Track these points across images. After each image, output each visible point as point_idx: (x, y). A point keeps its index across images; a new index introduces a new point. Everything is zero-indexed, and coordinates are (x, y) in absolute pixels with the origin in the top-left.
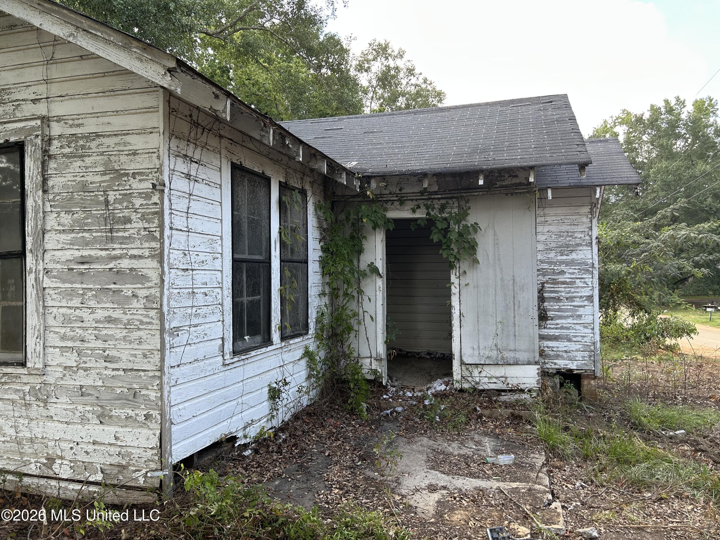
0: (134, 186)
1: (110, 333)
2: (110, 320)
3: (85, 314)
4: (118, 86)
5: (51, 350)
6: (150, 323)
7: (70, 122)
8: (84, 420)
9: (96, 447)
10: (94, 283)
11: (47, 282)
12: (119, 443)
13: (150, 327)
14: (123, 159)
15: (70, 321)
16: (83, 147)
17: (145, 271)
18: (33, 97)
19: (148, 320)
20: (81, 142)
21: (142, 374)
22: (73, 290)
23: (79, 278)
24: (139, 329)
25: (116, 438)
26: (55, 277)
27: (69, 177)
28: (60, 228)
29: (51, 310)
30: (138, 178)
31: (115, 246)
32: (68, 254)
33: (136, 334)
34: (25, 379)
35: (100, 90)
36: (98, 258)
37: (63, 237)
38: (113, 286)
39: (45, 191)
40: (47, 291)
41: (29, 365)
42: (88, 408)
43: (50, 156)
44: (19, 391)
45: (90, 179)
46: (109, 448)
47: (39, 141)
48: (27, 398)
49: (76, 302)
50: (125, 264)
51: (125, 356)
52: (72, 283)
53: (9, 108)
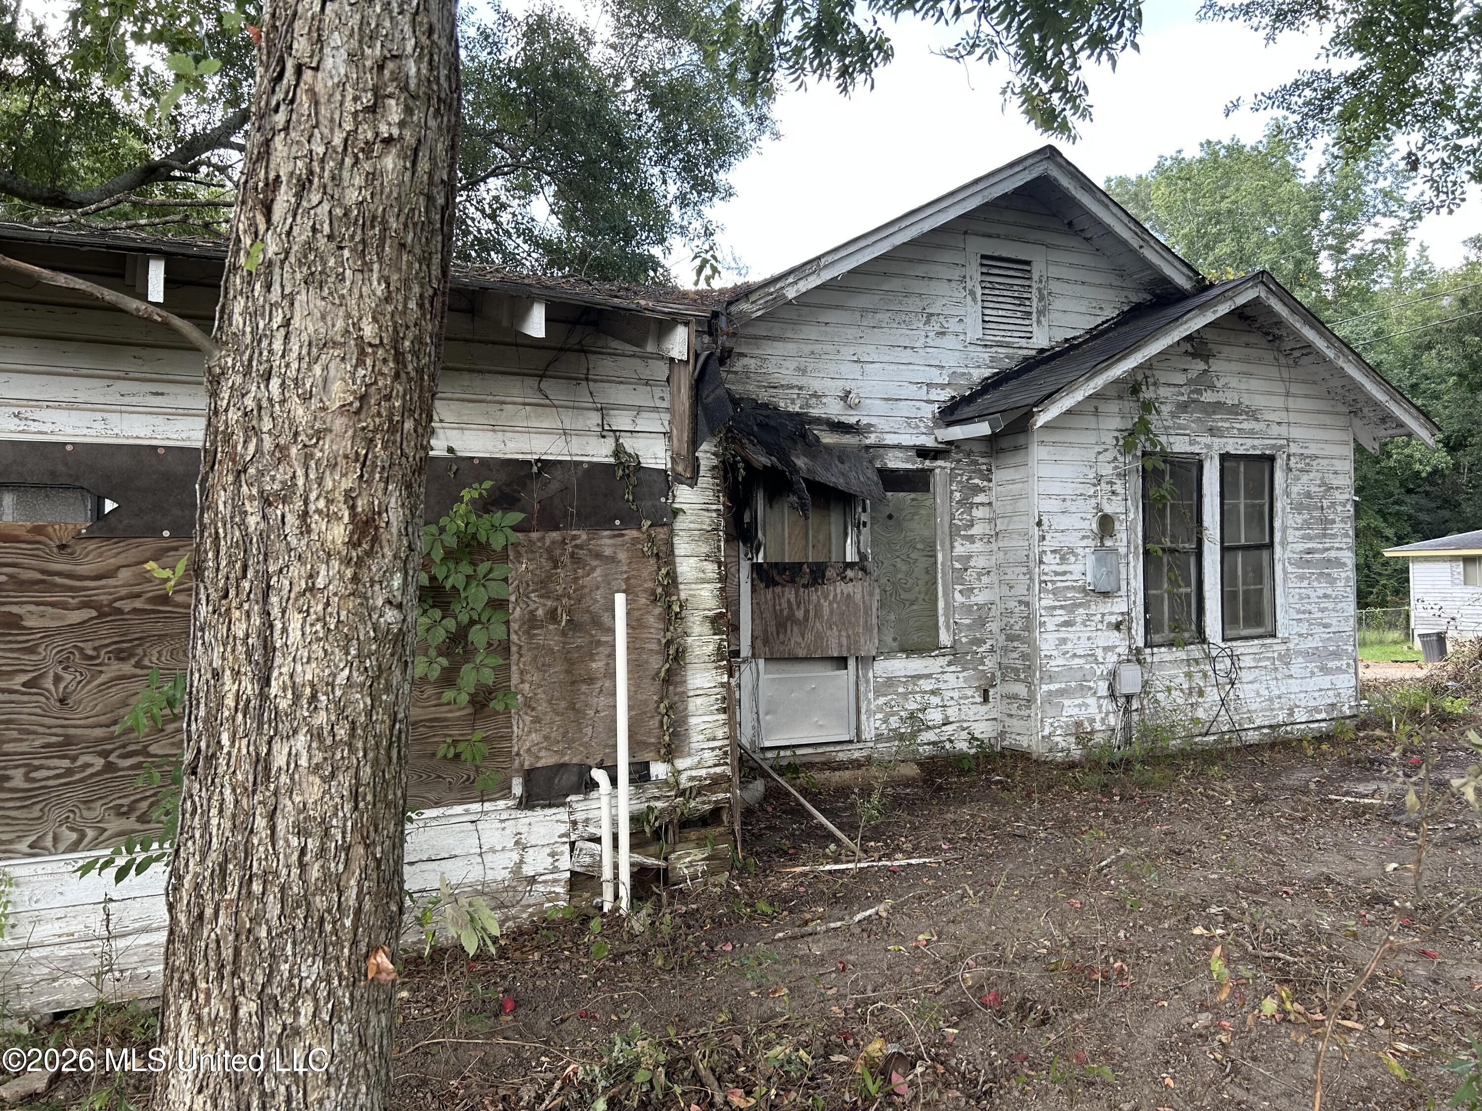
0: (1337, 496)
1: (1325, 606)
2: (1326, 596)
3: (1311, 592)
4: (1328, 422)
5: (1291, 622)
6: (1348, 597)
7: (1301, 444)
8: (1312, 674)
9: (1320, 693)
10: (1315, 568)
11: (1290, 569)
12: (1333, 687)
13: (1348, 599)
14: (1330, 476)
15: (1303, 599)
16: (1308, 464)
17: (1344, 559)
18: (1278, 420)
19: (1347, 594)
20: (1307, 461)
22: (1304, 574)
23: (1307, 565)
24: (1342, 602)
25: (1331, 684)
26: (1294, 564)
27: (1300, 486)
28: (1296, 526)
29: (1291, 591)
30: (1339, 490)
31: (1327, 540)
32: (1301, 547)
33: (1340, 605)
34: (1276, 648)
36: (1317, 549)
37: (1298, 533)
38: (1326, 571)
39: (1287, 496)
40: (1288, 575)
41: (1279, 635)
42: (1314, 665)
43: (1290, 469)
44: (1271, 657)
45: (1312, 489)
46: (1327, 692)
47: (1284, 456)
48: (1276, 662)
49: (1305, 584)
50: (1333, 554)
51: (1334, 622)
52: (1303, 568)
53: (1262, 426)
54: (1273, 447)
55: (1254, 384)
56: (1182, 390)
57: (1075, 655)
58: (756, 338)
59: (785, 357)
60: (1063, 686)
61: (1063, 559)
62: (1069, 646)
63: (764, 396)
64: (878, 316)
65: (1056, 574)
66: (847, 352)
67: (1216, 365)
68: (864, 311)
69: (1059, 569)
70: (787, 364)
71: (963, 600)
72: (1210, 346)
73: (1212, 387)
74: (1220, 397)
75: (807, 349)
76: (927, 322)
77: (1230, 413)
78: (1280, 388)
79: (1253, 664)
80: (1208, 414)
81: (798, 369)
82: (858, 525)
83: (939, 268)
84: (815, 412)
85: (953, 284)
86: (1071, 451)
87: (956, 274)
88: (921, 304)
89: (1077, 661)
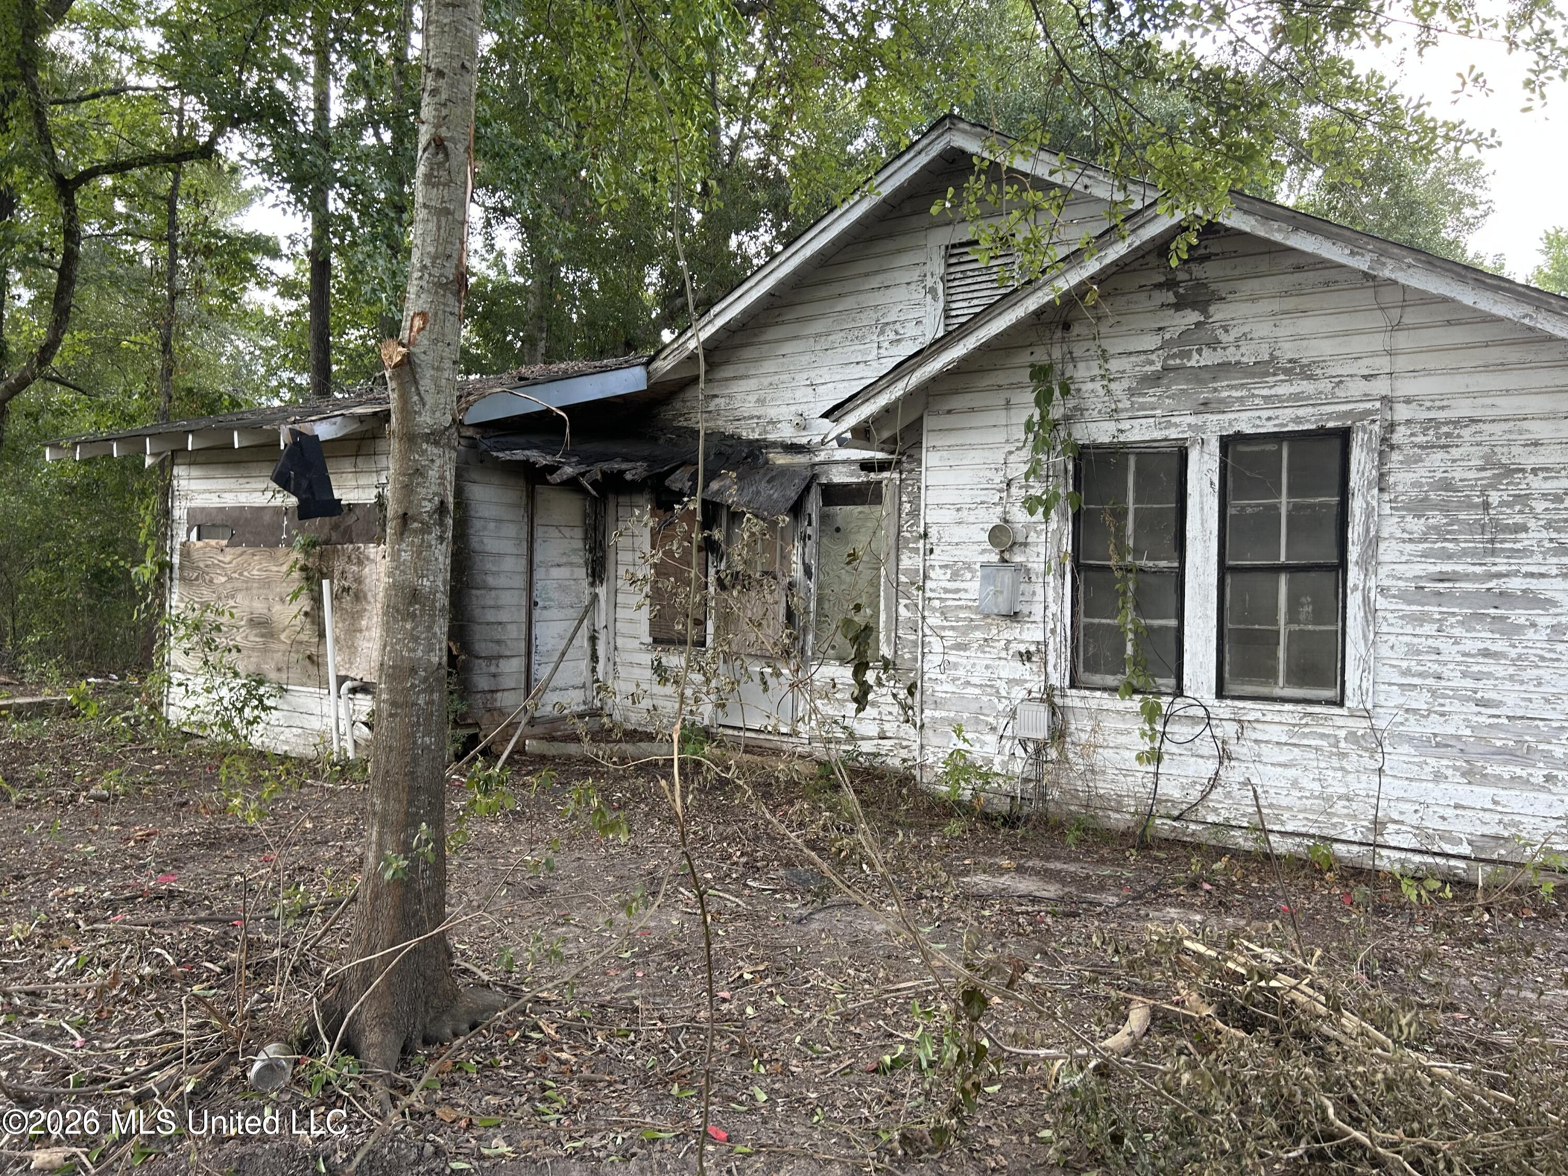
0: (1535, 485)
1: (1485, 670)
2: (1486, 653)
3: (1444, 645)
4: (1514, 358)
5: (1383, 687)
6: (1558, 660)
7: (1428, 404)
8: (1438, 777)
9: (1459, 812)
10: (1460, 606)
11: (1381, 603)
12: (1500, 809)
13: (1556, 664)
14: (1515, 450)
15: (1419, 652)
16: (1448, 435)
17: (1549, 595)
18: (1366, 372)
19: (1554, 656)
20: (1445, 429)
21: (1541, 724)
22: (1423, 613)
23: (1434, 600)
24: (1538, 667)
25: (1495, 803)
26: (1394, 597)
27: (1423, 472)
28: (1406, 536)
29: (1385, 638)
30: (1541, 475)
31: (1497, 560)
32: (1418, 569)
33: (1532, 673)
34: (1340, 722)
35: (1481, 363)
36: (1467, 575)
37: (1409, 547)
38: (1492, 611)
39: (1381, 490)
40: (1379, 614)
41: (1348, 703)
42: (1445, 762)
43: (1392, 447)
44: (1328, 736)
45: (1458, 475)
46: (1481, 814)
47: (1376, 427)
48: (1342, 744)
49: (1428, 629)
50: (1515, 584)
51: (1511, 699)
52: (1423, 605)
53: (1325, 385)
54: (1346, 414)
55: (1307, 325)
56: (1153, 357)
57: (968, 683)
58: (727, 379)
59: (748, 393)
60: (952, 714)
61: (955, 576)
62: (961, 672)
63: (730, 429)
64: (831, 338)
65: (946, 591)
66: (801, 378)
67: (1219, 313)
68: (818, 335)
69: (950, 585)
70: (750, 398)
71: (909, 614)
72: (1213, 287)
73: (1213, 345)
74: (1231, 355)
75: (766, 381)
76: (882, 332)
77: (1253, 375)
78: (1378, 320)
79: (1284, 739)
80: (1201, 382)
81: (758, 401)
82: (805, 538)
83: (896, 274)
84: (772, 437)
85: (913, 286)
86: (972, 453)
87: (915, 275)
88: (875, 316)
89: (970, 690)
